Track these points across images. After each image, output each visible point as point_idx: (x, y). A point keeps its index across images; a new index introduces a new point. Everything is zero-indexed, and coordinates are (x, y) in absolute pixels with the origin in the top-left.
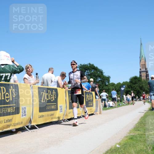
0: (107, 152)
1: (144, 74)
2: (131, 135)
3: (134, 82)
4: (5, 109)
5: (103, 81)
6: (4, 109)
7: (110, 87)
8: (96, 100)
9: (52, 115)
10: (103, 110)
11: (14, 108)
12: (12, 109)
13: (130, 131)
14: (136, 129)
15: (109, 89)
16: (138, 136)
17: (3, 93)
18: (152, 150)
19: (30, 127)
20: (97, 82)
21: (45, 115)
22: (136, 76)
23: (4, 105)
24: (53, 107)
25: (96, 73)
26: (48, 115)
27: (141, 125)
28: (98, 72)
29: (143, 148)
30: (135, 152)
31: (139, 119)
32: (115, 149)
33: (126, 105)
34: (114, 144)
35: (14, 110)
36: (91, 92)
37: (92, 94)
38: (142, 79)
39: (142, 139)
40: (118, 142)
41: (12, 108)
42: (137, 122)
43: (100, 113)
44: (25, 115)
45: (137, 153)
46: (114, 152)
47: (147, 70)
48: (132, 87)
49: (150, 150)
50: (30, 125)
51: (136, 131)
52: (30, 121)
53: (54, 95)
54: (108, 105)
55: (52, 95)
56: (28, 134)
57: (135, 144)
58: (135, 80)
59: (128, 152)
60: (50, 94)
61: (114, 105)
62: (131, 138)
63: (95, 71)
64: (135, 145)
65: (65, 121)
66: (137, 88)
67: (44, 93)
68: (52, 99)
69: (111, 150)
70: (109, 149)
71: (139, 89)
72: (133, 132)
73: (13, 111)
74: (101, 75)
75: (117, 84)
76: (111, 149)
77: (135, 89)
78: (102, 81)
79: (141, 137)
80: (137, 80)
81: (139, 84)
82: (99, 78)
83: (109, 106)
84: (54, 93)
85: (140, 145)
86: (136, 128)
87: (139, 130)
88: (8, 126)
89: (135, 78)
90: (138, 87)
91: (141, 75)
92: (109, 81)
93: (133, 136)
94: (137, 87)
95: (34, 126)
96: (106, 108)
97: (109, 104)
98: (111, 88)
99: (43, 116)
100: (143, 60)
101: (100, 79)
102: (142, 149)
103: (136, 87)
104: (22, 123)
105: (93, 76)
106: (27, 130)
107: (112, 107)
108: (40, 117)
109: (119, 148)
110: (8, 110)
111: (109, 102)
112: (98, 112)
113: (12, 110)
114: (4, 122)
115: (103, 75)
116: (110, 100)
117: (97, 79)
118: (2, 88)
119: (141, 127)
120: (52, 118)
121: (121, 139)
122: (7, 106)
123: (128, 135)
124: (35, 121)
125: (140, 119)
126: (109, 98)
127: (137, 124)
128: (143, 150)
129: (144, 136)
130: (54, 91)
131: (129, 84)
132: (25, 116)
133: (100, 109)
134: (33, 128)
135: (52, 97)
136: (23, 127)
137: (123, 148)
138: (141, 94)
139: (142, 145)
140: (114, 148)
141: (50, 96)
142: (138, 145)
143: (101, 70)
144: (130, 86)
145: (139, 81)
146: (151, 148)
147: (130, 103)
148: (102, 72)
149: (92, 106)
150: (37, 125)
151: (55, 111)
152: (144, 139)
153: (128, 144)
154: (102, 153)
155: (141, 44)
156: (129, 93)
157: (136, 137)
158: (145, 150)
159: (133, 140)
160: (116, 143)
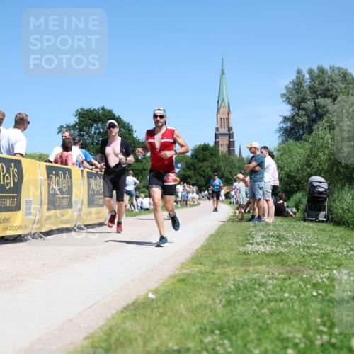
0: (126, 308)
1: (224, 141)
2: (183, 274)
3: (200, 156)
7: (147, 164)
9: (6, 220)
10: (126, 216)
13: (183, 264)
14: (195, 261)
16: (199, 275)
18: (224, 306)
24: (9, 203)
27: (207, 253)
28: (122, 130)
29: (206, 301)
30: (188, 309)
31: (204, 240)
32: (143, 303)
34: (143, 292)
38: (218, 150)
39: (205, 283)
40: (154, 286)
42: (200, 246)
45: (192, 312)
46: (142, 308)
47: (231, 132)
48: (195, 169)
49: (220, 306)
51: (196, 265)
53: (14, 176)
55: (7, 175)
57: (190, 293)
58: (203, 153)
60: (3, 172)
62: (183, 280)
64: (189, 295)
65: (37, 236)
68: (8, 184)
69: (136, 305)
70: (131, 302)
71: (210, 173)
72: (188, 267)
74: (128, 136)
76: (134, 303)
77: (203, 173)
80: (208, 152)
81: (211, 163)
83: (141, 208)
84: (13, 171)
85: (201, 294)
86: (197, 259)
87: (201, 264)
89: (205, 148)
90: (209, 169)
91: (218, 142)
93: (189, 275)
97: (142, 203)
100: (225, 109)
103: (204, 168)
107: (148, 209)
109: (153, 300)
115: (133, 138)
119: (207, 257)
120: (5, 229)
121: (161, 282)
123: (177, 272)
125: (207, 240)
127: (199, 249)
128: (206, 306)
129: (212, 276)
130: (13, 164)
131: (191, 161)
135: (7, 179)
137: (163, 301)
140: (143, 301)
141: (4, 176)
142: (196, 296)
145: (212, 155)
146: (223, 303)
148: (130, 130)
151: (14, 213)
152: (211, 282)
153: (175, 292)
154: (114, 312)
155: (223, 73)
156: (189, 180)
157: (194, 278)
158: (210, 305)
159: (187, 284)
160: (149, 291)
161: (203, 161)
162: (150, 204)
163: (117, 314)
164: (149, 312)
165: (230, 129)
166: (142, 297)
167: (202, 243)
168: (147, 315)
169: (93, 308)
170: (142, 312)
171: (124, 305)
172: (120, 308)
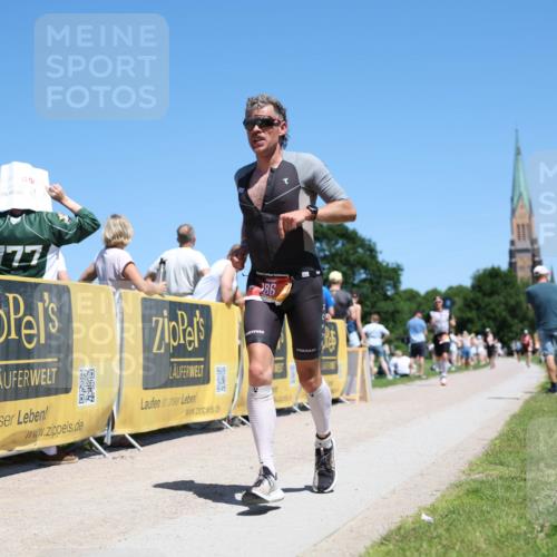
0: (385, 540)
1: (523, 261)
2: (474, 481)
3: (487, 287)
4: (22, 375)
5: (378, 283)
6: (16, 376)
7: (402, 303)
8: (350, 349)
9: (190, 399)
10: (374, 386)
11: (51, 372)
12: (45, 373)
13: (471, 464)
14: (491, 459)
15: (398, 312)
16: (500, 482)
17: (13, 317)
18: (548, 535)
19: (108, 441)
20: (354, 285)
21: (165, 400)
22: (496, 266)
23: (18, 359)
24: (193, 372)
25: (351, 252)
26: (175, 401)
27: (510, 446)
28: (360, 250)
29: (519, 527)
30: (488, 540)
31: (503, 423)
32: (414, 529)
33: (459, 369)
34: (412, 512)
35: (51, 379)
36: (332, 320)
37: (334, 327)
38: (515, 276)
39: (512, 496)
40: (429, 501)
41: (44, 370)
42: (495, 435)
43: (363, 398)
44: (91, 398)
45: (496, 544)
46: (413, 539)
47: (536, 246)
48: (479, 308)
49: (542, 535)
50: (111, 434)
51: (492, 467)
52: (111, 422)
53: (199, 330)
54: (393, 369)
55: (189, 329)
56: (103, 465)
57: (488, 512)
58: (490, 282)
59: (462, 541)
60: (183, 324)
61: (414, 371)
62: (476, 491)
63: (348, 246)
64: (489, 516)
65: (236, 422)
66: (498, 310)
67: (161, 319)
68: (190, 342)
69: (402, 532)
70: (393, 527)
71: (504, 314)
72: (481, 469)
73: (49, 382)
74: (369, 259)
75: (427, 293)
76: (399, 528)
77: (492, 315)
78: (371, 281)
79: (509, 487)
80: (499, 280)
81: (504, 297)
82: (362, 271)
83: (396, 373)
84: (198, 323)
85: (507, 514)
86: (494, 456)
87: (502, 464)
88: (32, 436)
89: (493, 273)
90: (502, 307)
91: (515, 263)
92: (396, 283)
93: (482, 482)
94: (498, 305)
95: (123, 437)
96: (384, 381)
97: (396, 366)
98: (405, 306)
99: (155, 403)
100: (524, 211)
101: (364, 276)
102: (514, 531)
103: (493, 306)
104: (80, 425)
105: (341, 261)
106: (100, 453)
107: (406, 375)
108: (147, 406)
109: (429, 524)
110: (29, 379)
111: (394, 360)
112: (356, 395)
113: (45, 380)
114: (15, 420)
115: (377, 262)
116: (399, 352)
117: (354, 274)
118: (11, 296)
119: (510, 453)
120: (190, 412)
121: (438, 494)
122: (29, 364)
123: (463, 477)
124: (127, 421)
125: (508, 424)
126: (396, 343)
127: (496, 439)
128: (519, 535)
129: (522, 483)
130: (198, 312)
131: (472, 295)
132: (89, 402)
133: (363, 381)
134: (120, 444)
135: (190, 335)
136: (83, 441)
137: (445, 526)
138: (512, 332)
139: (514, 515)
140: (413, 526)
141: (184, 331)
142: (499, 517)
143: (370, 241)
144: (475, 301)
145: (506, 284)
146: (546, 529)
147: (472, 363)
148: (371, 251)
149: (335, 371)
150: (136, 436)
151: (202, 387)
152: (521, 494)
153: (464, 511)
154: (368, 543)
155: (518, 152)
156: (469, 326)
157: (492, 488)
158: (525, 533)
159: (482, 499)
160: (421, 509)
161: (492, 294)
162: (410, 367)
163: (372, 546)
164: (425, 545)
165: (534, 242)
166: (410, 520)
167: (499, 429)
168: (422, 550)
169: (332, 538)
170: (412, 544)
171: (383, 532)
172: (376, 537)
